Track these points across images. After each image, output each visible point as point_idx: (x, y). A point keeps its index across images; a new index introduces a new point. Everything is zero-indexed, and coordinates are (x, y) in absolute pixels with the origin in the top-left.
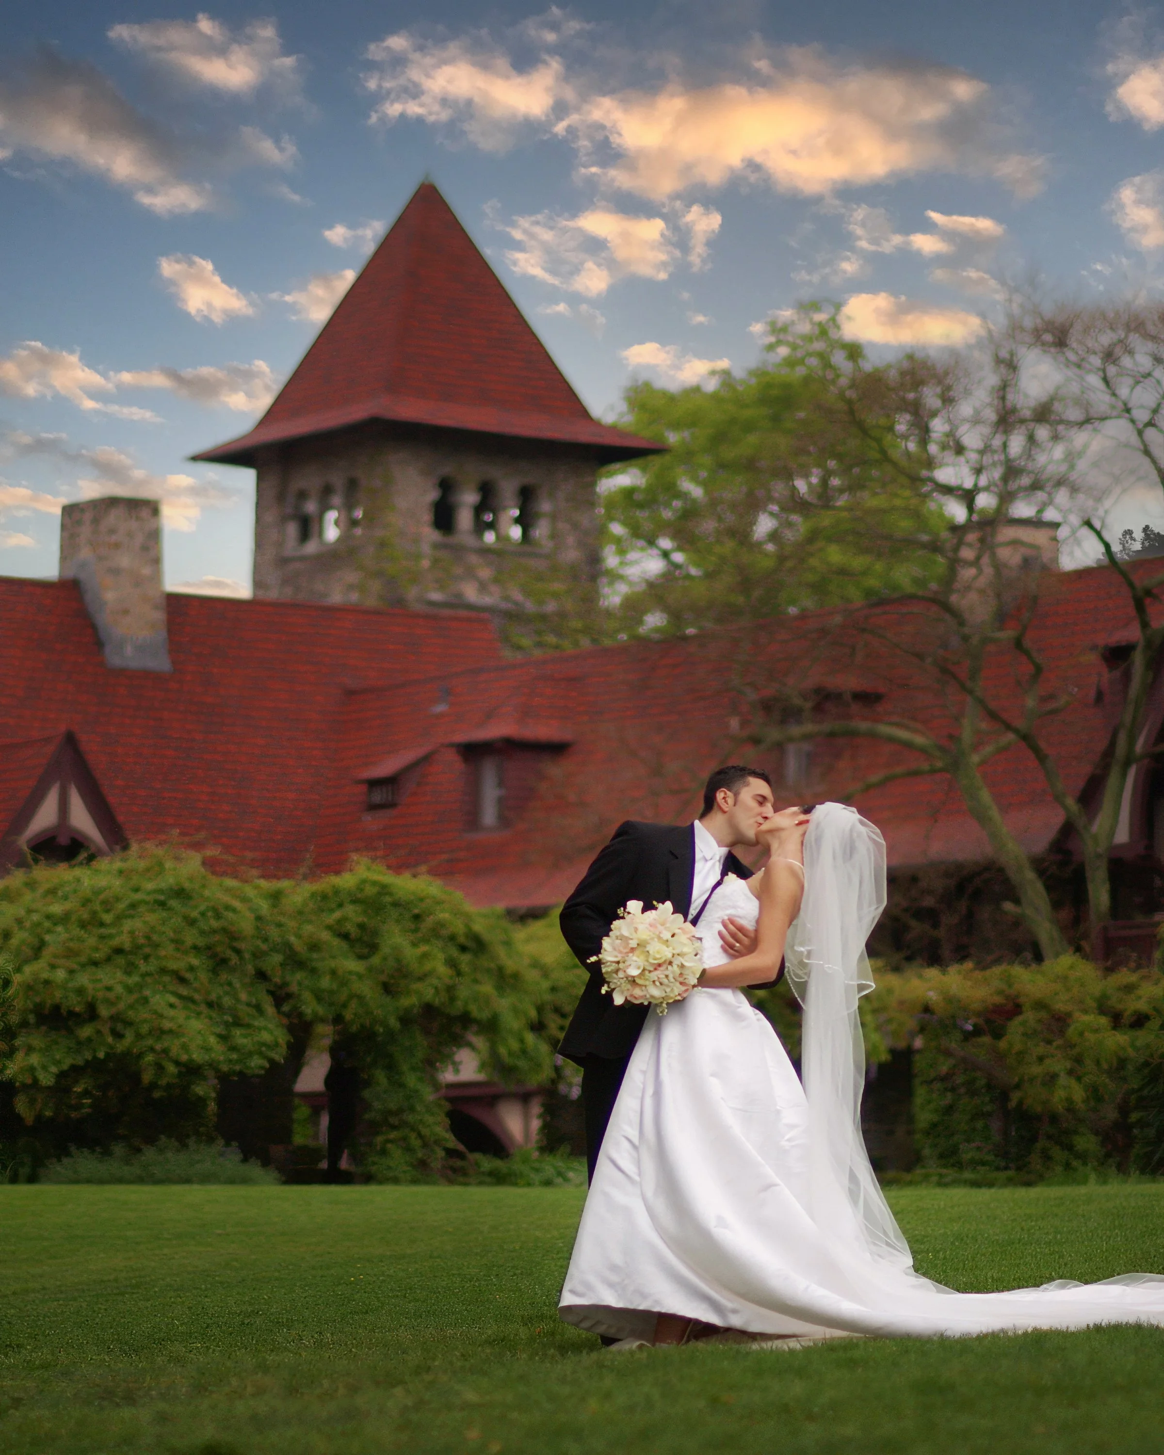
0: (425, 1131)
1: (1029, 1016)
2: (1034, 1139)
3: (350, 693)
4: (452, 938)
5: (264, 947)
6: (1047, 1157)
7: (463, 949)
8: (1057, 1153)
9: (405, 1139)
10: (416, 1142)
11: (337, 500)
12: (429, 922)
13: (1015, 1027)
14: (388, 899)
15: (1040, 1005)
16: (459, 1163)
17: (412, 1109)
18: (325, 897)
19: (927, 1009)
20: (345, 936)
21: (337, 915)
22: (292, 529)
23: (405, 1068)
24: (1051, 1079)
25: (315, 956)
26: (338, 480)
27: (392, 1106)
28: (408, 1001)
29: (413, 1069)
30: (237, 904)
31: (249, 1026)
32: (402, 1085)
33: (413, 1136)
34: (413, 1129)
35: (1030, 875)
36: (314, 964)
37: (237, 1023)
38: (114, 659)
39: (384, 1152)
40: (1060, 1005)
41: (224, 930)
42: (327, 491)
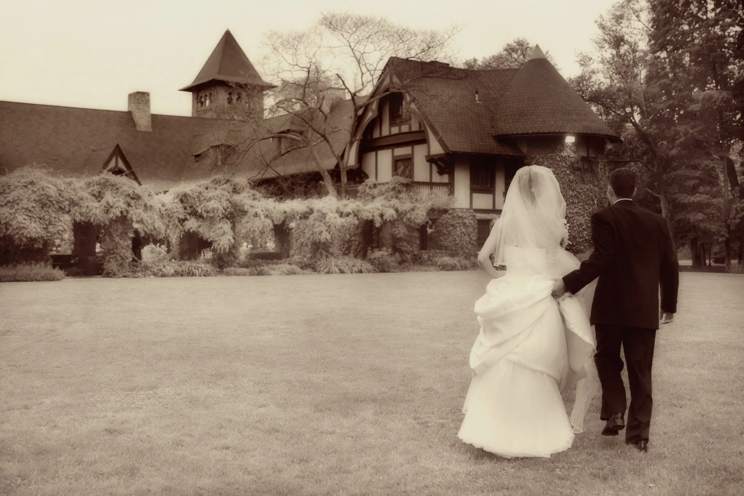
0: (122, 255)
1: (315, 214)
2: (318, 249)
3: (195, 136)
4: (129, 195)
5: (61, 199)
6: (321, 254)
7: (133, 198)
8: (324, 253)
9: (116, 257)
10: (119, 258)
11: (208, 98)
12: (121, 190)
13: (311, 217)
14: (108, 183)
15: (319, 211)
16: (136, 264)
17: (117, 248)
18: (90, 183)
19: (285, 212)
20: (94, 195)
21: (92, 189)
22: (200, 104)
23: (114, 236)
24: (321, 233)
25: (81, 201)
26: (208, 94)
27: (111, 248)
28: (111, 215)
29: (118, 236)
30: (50, 186)
31: (55, 225)
32: (113, 240)
33: (118, 256)
34: (118, 254)
35: (326, 174)
36: (81, 204)
37: (50, 223)
38: (139, 129)
39: (109, 261)
40: (325, 211)
41: (45, 194)
42: (206, 96)
